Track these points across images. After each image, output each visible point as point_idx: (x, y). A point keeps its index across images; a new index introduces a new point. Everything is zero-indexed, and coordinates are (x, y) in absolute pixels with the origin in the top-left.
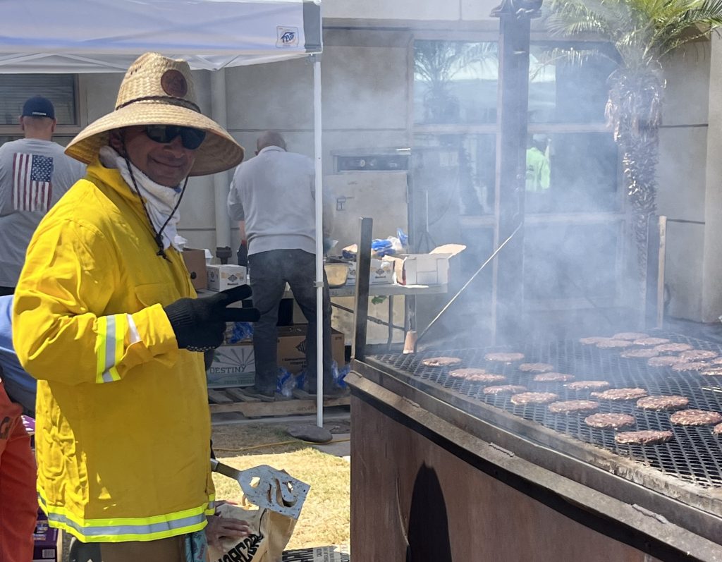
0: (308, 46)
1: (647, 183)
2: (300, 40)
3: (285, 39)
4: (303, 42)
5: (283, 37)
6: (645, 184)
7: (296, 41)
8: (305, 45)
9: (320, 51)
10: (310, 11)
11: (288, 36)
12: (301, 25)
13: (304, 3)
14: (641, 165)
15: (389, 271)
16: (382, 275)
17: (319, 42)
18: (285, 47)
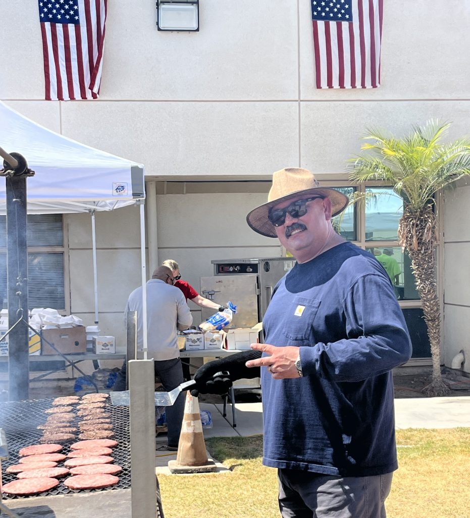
0: (135, 195)
1: (428, 281)
2: (129, 191)
3: (118, 190)
4: (131, 192)
5: (117, 189)
6: (426, 281)
7: (126, 192)
8: (133, 194)
9: (143, 197)
10: (136, 172)
11: (120, 188)
12: (130, 182)
13: (132, 167)
14: (423, 269)
15: (219, 341)
16: (215, 343)
17: (143, 191)
18: (119, 195)
